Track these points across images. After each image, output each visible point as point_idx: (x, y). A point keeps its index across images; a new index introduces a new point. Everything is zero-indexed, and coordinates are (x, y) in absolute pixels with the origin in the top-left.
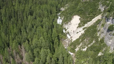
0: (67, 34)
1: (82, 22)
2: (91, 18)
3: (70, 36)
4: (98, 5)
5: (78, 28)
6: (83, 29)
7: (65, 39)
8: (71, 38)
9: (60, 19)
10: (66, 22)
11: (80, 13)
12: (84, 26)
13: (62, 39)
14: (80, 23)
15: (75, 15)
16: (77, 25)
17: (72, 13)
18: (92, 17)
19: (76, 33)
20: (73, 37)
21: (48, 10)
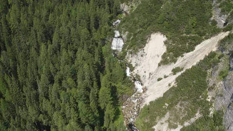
0: (135, 80)
1: (169, 52)
2: (193, 42)
4: (211, 7)
5: (161, 67)
6: (172, 71)
7: (130, 94)
8: (144, 92)
9: (119, 37)
10: (132, 48)
11: (168, 27)
12: (175, 61)
13: (124, 96)
14: (165, 53)
15: (155, 31)
16: (160, 59)
17: (146, 26)
18: (193, 39)
19: (155, 79)
20: (150, 88)
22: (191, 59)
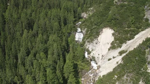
0: (91, 60)
1: (116, 40)
2: (133, 33)
3: (97, 64)
4: (144, 10)
5: (110, 51)
6: (119, 53)
7: (88, 70)
8: (98, 69)
9: (80, 32)
10: (89, 38)
11: (114, 24)
12: (121, 47)
13: (83, 71)
14: (113, 42)
15: (106, 27)
16: (109, 46)
17: (99, 24)
18: (133, 31)
19: (106, 60)
20: (102, 66)
21: (60, 18)
22: (132, 44)
